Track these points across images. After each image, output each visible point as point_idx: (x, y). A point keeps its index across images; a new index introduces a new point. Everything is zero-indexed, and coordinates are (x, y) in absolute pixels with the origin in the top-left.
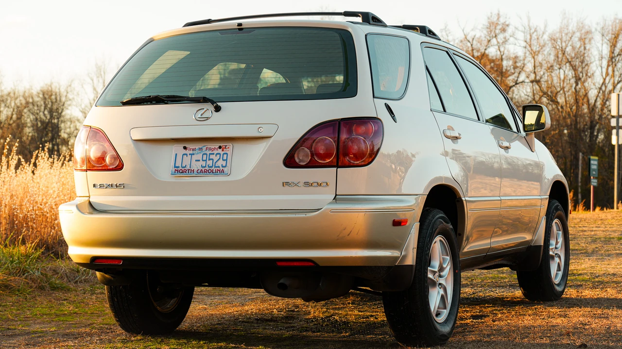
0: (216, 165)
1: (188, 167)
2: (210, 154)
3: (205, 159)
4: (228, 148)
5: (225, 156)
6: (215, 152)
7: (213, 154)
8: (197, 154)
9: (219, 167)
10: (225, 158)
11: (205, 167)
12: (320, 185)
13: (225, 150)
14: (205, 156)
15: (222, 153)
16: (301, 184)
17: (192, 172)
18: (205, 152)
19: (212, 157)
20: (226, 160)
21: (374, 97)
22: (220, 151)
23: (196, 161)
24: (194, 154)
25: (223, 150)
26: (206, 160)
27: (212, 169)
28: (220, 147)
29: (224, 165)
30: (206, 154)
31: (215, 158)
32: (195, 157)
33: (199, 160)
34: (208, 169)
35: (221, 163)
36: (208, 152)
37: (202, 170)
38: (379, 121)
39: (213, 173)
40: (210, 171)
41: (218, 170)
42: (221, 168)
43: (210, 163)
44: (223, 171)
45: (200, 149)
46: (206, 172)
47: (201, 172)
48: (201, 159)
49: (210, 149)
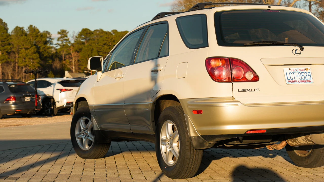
0: (306, 78)
1: (294, 80)
4: (309, 69)
5: (309, 73)
6: (304, 71)
7: (303, 73)
8: (296, 72)
10: (309, 75)
13: (308, 70)
14: (300, 74)
17: (296, 82)
18: (299, 72)
20: (310, 76)
22: (306, 71)
23: (296, 76)
24: (294, 73)
25: (307, 71)
26: (301, 76)
27: (305, 80)
28: (305, 69)
29: (310, 78)
31: (305, 75)
34: (303, 80)
35: (308, 77)
36: (301, 72)
42: (309, 80)
43: (303, 77)
44: (310, 82)
45: (296, 70)
46: (302, 82)
47: (300, 82)
48: (298, 75)
49: (301, 70)
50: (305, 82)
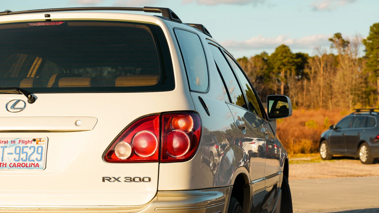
0: (31, 159)
2: (23, 147)
3: (18, 152)
4: (43, 141)
5: (40, 149)
6: (29, 145)
7: (27, 147)
8: (10, 147)
9: (34, 161)
10: (40, 151)
11: (19, 160)
12: (142, 180)
13: (39, 143)
14: (18, 149)
15: (36, 146)
16: (122, 179)
17: (4, 166)
18: (18, 145)
19: (26, 150)
20: (42, 153)
21: (190, 91)
22: (34, 143)
23: (8, 154)
24: (6, 147)
25: (37, 143)
26: (19, 154)
27: (25, 163)
28: (34, 140)
29: (39, 159)
30: (20, 147)
31: (30, 152)
32: (7, 150)
33: (12, 154)
34: (21, 162)
35: (35, 156)
36: (21, 145)
37: (15, 164)
38: (197, 115)
39: (27, 167)
40: (23, 165)
41: (32, 164)
42: (36, 162)
43: (23, 156)
44: (37, 165)
45: (13, 142)
46: (19, 165)
47: (14, 165)
48: (13, 152)
49: (23, 142)
50: (26, 166)
